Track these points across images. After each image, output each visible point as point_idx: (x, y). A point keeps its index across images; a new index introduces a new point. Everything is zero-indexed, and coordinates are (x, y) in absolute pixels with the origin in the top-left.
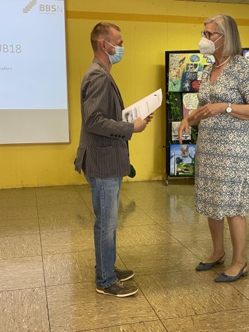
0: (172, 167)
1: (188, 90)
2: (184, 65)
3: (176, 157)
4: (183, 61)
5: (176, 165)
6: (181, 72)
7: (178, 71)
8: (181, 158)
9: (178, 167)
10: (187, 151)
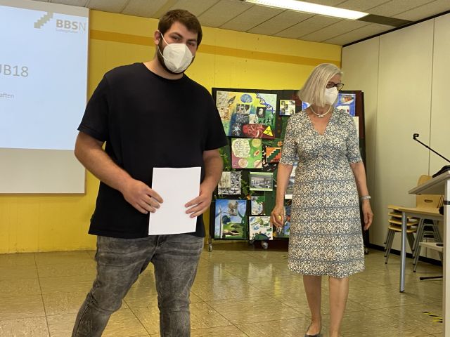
0: (217, 227)
1: (238, 134)
2: (234, 105)
3: (223, 215)
4: (232, 100)
5: (222, 225)
6: (230, 113)
7: (226, 111)
8: (229, 216)
9: (224, 228)
10: (236, 208)
